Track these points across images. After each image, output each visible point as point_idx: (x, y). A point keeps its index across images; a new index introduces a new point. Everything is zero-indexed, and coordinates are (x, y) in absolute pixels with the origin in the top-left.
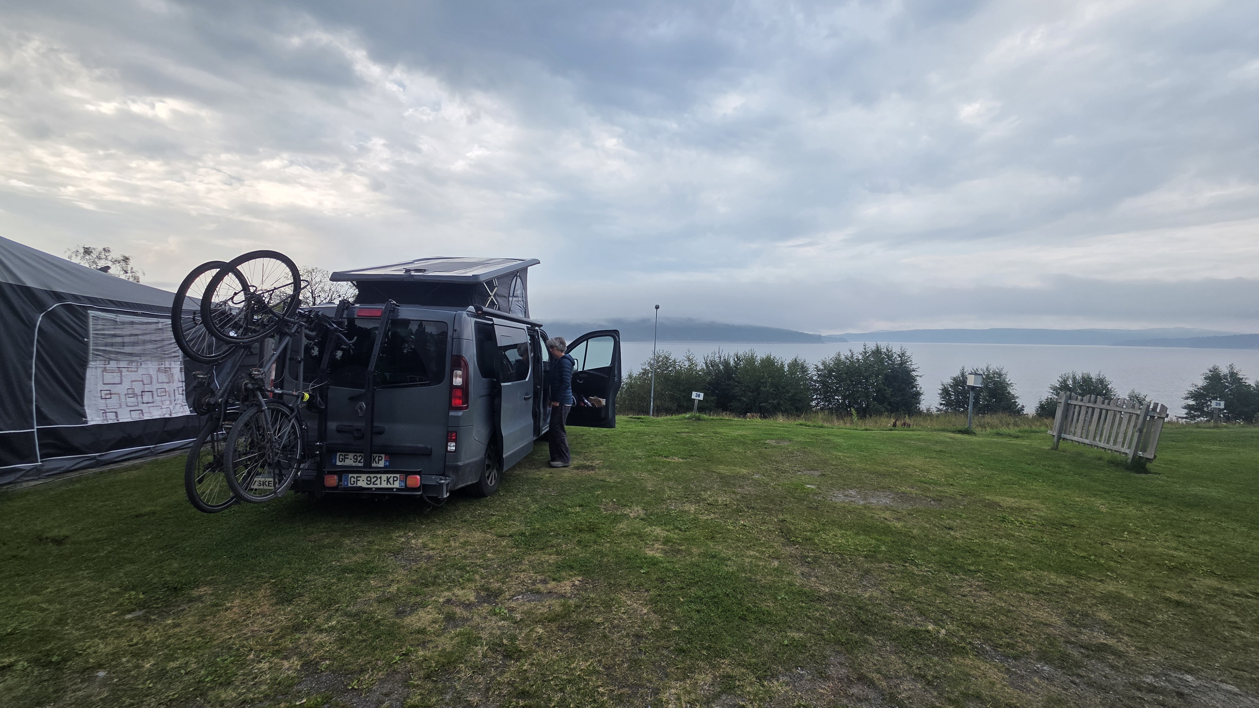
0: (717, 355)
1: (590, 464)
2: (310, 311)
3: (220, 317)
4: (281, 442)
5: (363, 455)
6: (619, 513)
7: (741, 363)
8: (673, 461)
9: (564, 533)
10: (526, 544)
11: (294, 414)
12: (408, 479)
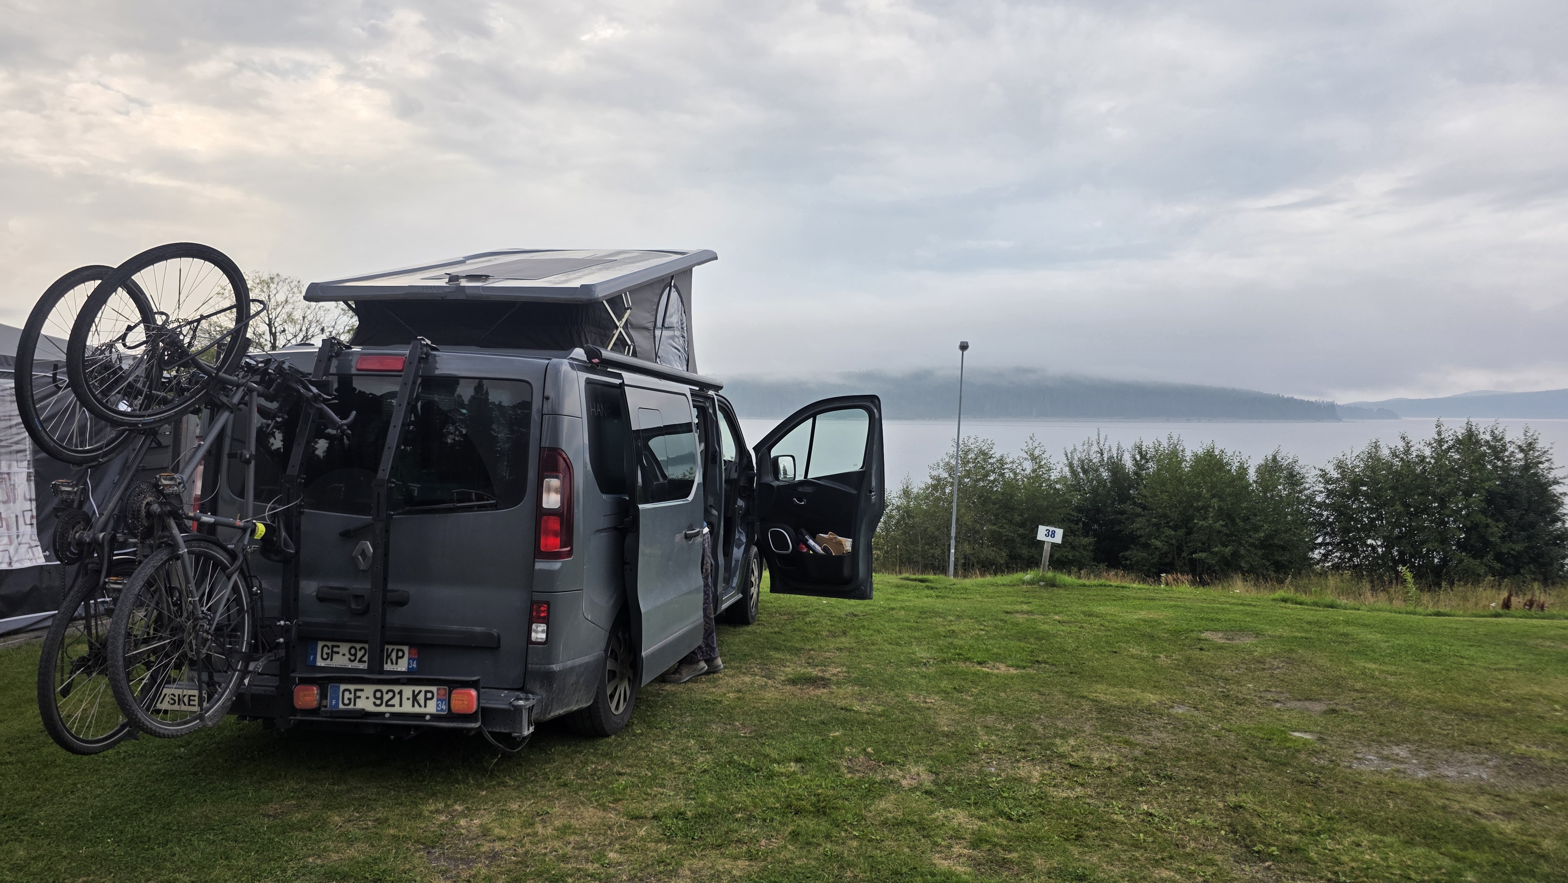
0: (1095, 448)
1: (820, 674)
2: (267, 362)
3: (100, 373)
4: (213, 619)
5: (367, 646)
6: (878, 778)
7: (1150, 464)
8: (996, 671)
9: (764, 816)
10: (686, 836)
11: (238, 563)
12: (453, 696)
